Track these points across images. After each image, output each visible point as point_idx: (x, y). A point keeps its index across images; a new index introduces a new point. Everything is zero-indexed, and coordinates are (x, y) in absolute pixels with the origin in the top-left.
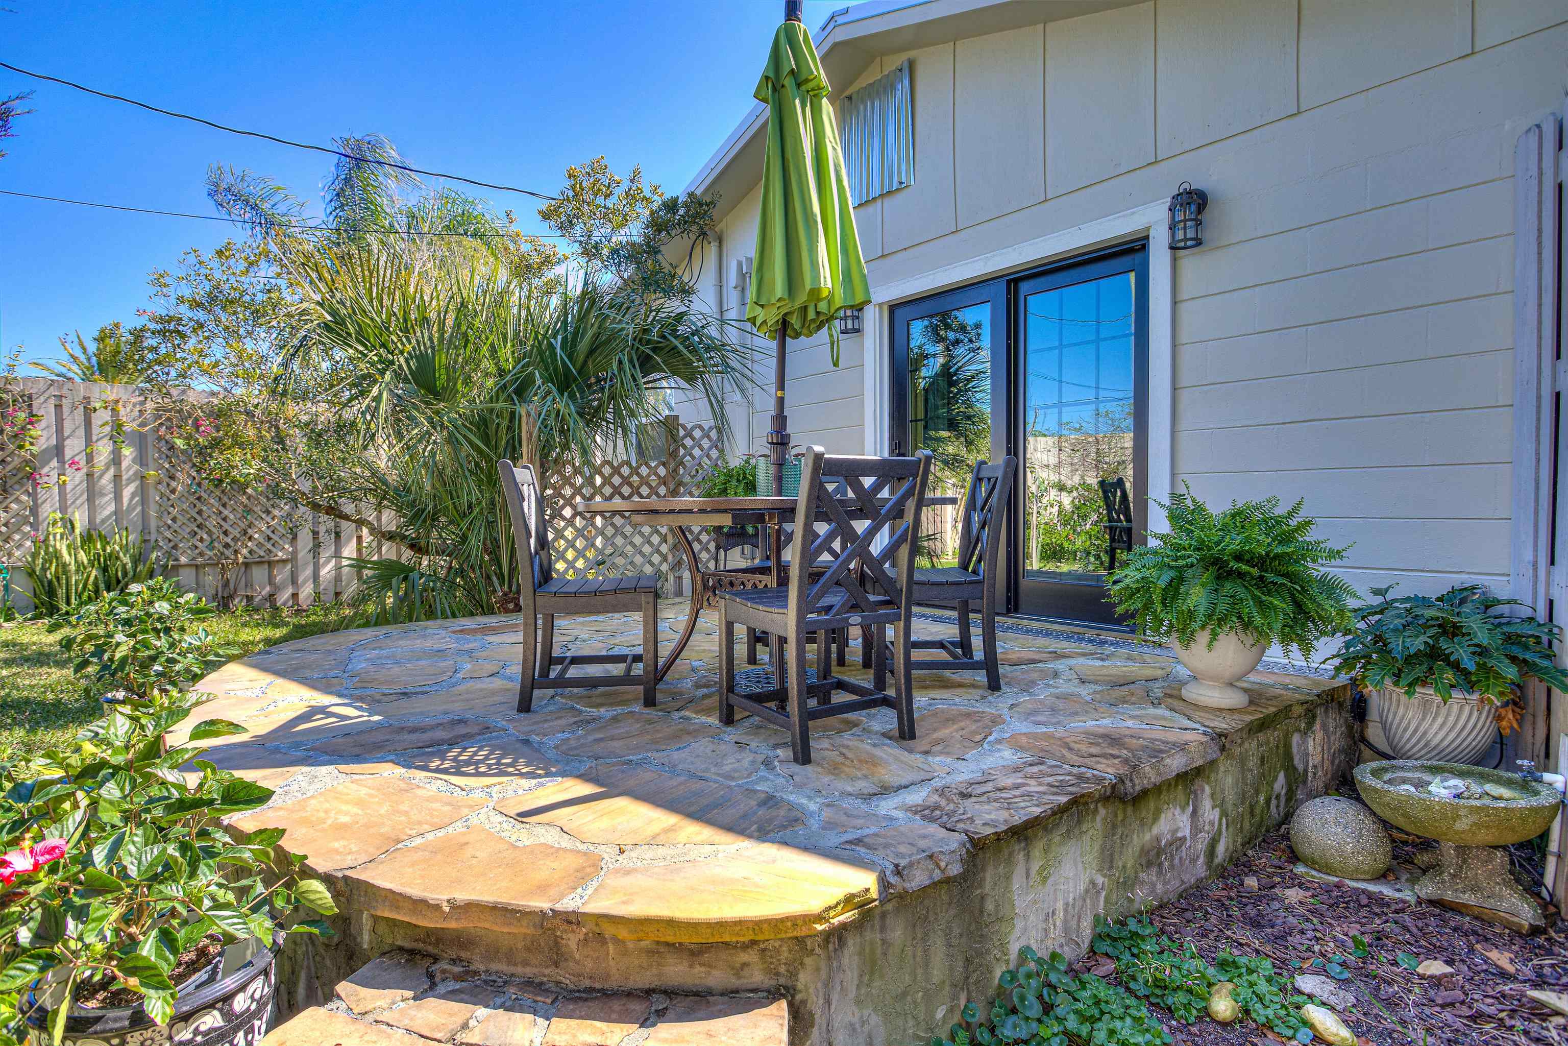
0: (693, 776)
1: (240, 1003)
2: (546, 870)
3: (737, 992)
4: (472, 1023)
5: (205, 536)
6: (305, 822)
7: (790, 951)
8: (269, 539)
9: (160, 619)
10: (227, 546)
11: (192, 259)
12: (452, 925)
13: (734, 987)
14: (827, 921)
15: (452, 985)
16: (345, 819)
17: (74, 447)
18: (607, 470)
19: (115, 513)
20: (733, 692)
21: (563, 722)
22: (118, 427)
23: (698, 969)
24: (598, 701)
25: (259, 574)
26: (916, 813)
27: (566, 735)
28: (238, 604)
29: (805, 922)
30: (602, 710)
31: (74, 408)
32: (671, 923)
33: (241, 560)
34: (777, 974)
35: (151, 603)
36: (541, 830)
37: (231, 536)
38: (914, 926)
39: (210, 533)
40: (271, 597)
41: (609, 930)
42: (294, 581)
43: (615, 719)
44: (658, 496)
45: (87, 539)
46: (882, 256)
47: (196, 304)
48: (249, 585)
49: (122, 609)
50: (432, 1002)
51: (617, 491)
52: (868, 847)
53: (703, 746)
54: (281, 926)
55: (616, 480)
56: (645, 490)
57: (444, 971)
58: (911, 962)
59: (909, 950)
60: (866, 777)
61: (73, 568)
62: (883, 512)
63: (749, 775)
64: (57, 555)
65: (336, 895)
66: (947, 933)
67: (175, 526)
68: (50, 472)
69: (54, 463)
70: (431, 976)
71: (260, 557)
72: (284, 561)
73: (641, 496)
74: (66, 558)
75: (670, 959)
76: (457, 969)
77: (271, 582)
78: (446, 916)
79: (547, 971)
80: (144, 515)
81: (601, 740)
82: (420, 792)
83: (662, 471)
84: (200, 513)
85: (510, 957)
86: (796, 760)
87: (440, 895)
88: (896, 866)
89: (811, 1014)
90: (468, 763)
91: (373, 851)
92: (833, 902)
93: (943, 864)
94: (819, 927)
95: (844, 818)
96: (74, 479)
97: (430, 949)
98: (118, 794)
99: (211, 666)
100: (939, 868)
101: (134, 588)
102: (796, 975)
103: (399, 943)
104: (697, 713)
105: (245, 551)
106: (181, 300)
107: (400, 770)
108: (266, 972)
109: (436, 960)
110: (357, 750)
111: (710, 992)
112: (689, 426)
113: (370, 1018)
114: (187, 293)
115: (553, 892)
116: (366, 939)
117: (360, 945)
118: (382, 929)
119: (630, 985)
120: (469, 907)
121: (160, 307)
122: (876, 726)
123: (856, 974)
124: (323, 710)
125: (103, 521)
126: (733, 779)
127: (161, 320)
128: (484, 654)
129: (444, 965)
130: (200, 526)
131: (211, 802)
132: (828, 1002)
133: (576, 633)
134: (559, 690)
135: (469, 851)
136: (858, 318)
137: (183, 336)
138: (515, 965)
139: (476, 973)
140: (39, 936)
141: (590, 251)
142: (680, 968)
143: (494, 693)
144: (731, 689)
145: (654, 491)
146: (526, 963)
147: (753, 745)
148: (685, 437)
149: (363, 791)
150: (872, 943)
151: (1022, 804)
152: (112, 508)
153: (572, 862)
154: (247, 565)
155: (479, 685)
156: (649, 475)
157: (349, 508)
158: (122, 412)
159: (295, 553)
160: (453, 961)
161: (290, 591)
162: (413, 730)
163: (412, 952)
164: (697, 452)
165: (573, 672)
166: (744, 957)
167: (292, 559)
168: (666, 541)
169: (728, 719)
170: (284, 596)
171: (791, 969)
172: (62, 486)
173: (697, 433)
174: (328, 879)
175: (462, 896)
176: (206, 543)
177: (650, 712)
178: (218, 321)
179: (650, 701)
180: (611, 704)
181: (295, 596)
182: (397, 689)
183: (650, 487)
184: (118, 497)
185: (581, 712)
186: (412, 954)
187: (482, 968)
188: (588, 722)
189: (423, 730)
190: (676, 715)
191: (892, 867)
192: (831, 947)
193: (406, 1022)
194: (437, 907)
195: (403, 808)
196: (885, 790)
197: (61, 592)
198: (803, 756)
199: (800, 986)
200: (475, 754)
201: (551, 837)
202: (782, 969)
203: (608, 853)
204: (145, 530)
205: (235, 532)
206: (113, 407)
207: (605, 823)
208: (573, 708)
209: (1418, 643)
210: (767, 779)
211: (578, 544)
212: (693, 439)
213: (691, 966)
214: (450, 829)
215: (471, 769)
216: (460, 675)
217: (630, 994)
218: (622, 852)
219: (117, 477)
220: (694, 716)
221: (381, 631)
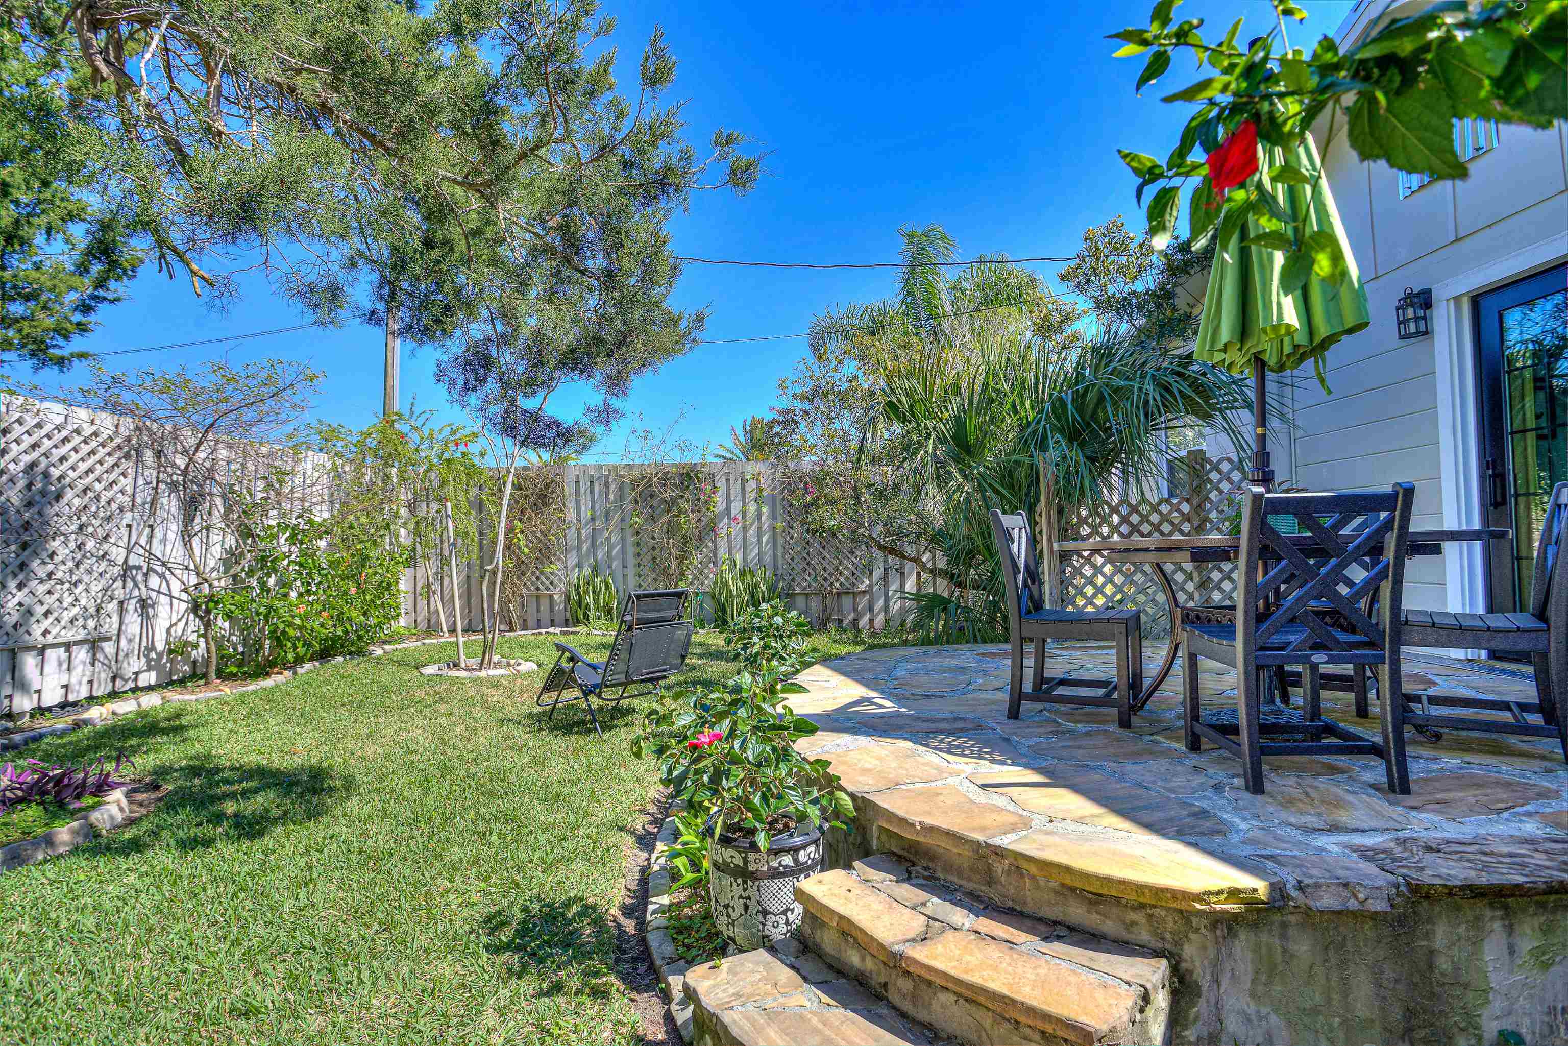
0: (1140, 785)
1: (802, 856)
2: (989, 819)
3: (1127, 943)
4: (928, 904)
5: (812, 572)
6: (845, 763)
7: (1176, 922)
8: (854, 574)
9: (777, 629)
10: (825, 579)
11: (802, 366)
12: (921, 839)
13: (1125, 939)
14: (1208, 904)
15: (921, 881)
16: (867, 766)
17: (736, 508)
18: (1124, 511)
19: (758, 554)
20: (1198, 721)
21: (1042, 730)
22: (760, 491)
23: (1095, 916)
24: (1078, 718)
25: (847, 601)
26: (1356, 851)
27: (1042, 739)
28: (832, 626)
29: (1184, 898)
30: (1079, 726)
31: (736, 480)
32: (1068, 869)
33: (834, 590)
34: (1163, 939)
35: (772, 617)
36: (995, 796)
37: (828, 572)
38: (1326, 948)
39: (814, 569)
40: (855, 622)
41: (1024, 865)
42: (871, 609)
43: (1088, 734)
44: (1182, 533)
45: (743, 573)
46: (1457, 240)
47: (804, 398)
48: (840, 611)
49: (757, 620)
50: (906, 886)
51: (1135, 529)
52: (1278, 863)
53: (1160, 765)
54: (826, 819)
55: (1135, 518)
56: (1166, 528)
57: (917, 872)
58: (1323, 982)
59: (1319, 970)
60: (1319, 814)
61: (735, 593)
62: (1350, 547)
63: (1193, 793)
64: (726, 584)
65: (857, 808)
66: (1377, 973)
67: (793, 565)
68: (722, 525)
69: (725, 520)
70: (909, 873)
71: (848, 588)
72: (864, 592)
73: (1162, 534)
74: (733, 588)
75: (1072, 902)
76: (926, 874)
77: (855, 609)
78: (918, 833)
79: (983, 888)
80: (775, 556)
81: (1070, 747)
82: (919, 759)
83: (1185, 508)
84: (808, 553)
85: (960, 874)
86: (1247, 788)
87: (915, 818)
88: (1299, 882)
89: (1199, 987)
90: (957, 747)
91: (881, 786)
92: (1214, 888)
93: (1361, 896)
94: (1198, 906)
95: (1271, 840)
96: (736, 529)
97: (911, 857)
98: (745, 715)
99: (807, 665)
100: (1356, 897)
101: (764, 606)
102: (1182, 945)
103: (894, 849)
104: (1167, 738)
105: (837, 585)
106: (795, 396)
107: (909, 744)
108: (815, 842)
109: (914, 865)
110: (886, 728)
111: (1104, 937)
112: (1215, 460)
113: (870, 884)
114: (798, 392)
115: (988, 832)
116: (875, 844)
117: (871, 846)
118: (884, 838)
119: (1041, 914)
120: (932, 829)
121: (784, 403)
122: (1368, 777)
123: (1250, 968)
124: (869, 701)
125: (752, 560)
126: (1175, 792)
127: (785, 412)
128: (996, 673)
129: (918, 869)
130: (808, 564)
131: (787, 728)
132: (1217, 981)
133: (1081, 662)
134: (1048, 705)
135: (941, 798)
136: (1425, 318)
137: (796, 423)
138: (963, 879)
139: (938, 879)
140: (711, 780)
141: (1102, 304)
142: (1079, 911)
143: (993, 702)
144: (1195, 717)
145: (1176, 528)
146: (969, 880)
147: (1211, 771)
148: (1211, 471)
149: (884, 753)
150: (1270, 948)
151: (1504, 871)
152: (756, 551)
153: (1012, 819)
154: (838, 594)
155: (983, 696)
156: (1170, 512)
157: (910, 550)
158: (762, 481)
159: (871, 586)
160: (925, 868)
161: (867, 617)
162: (927, 720)
163: (900, 857)
164: (1225, 486)
165: (1060, 691)
166: (1133, 916)
167: (869, 591)
168: (1191, 580)
169: (1194, 746)
170: (864, 621)
171: (1176, 938)
172: (729, 536)
173: (1225, 466)
174: (852, 796)
175: (929, 821)
176: (812, 577)
177: (1125, 733)
178: (817, 409)
179: (1125, 723)
180: (1088, 722)
181: (872, 621)
182: (922, 691)
183: (1172, 524)
184: (760, 543)
185: (1060, 724)
186: (900, 858)
187: (942, 876)
188: (1063, 732)
189: (933, 721)
190: (1148, 738)
191: (1294, 882)
192: (1218, 932)
193: (889, 891)
194: (913, 825)
195: (907, 766)
196: (1334, 828)
197: (729, 610)
198: (1256, 786)
199: (1184, 956)
200: (965, 742)
201: (1001, 802)
202: (1168, 936)
203: (1038, 821)
204: (775, 566)
205: (831, 569)
206: (756, 477)
207: (1045, 802)
208: (1055, 721)
210: (1210, 799)
211: (1116, 579)
212: (1220, 472)
213: (1089, 912)
214: (933, 784)
215: (958, 751)
216: (971, 687)
217: (1040, 920)
218: (1051, 821)
219: (760, 528)
220: (1163, 740)
221: (920, 650)
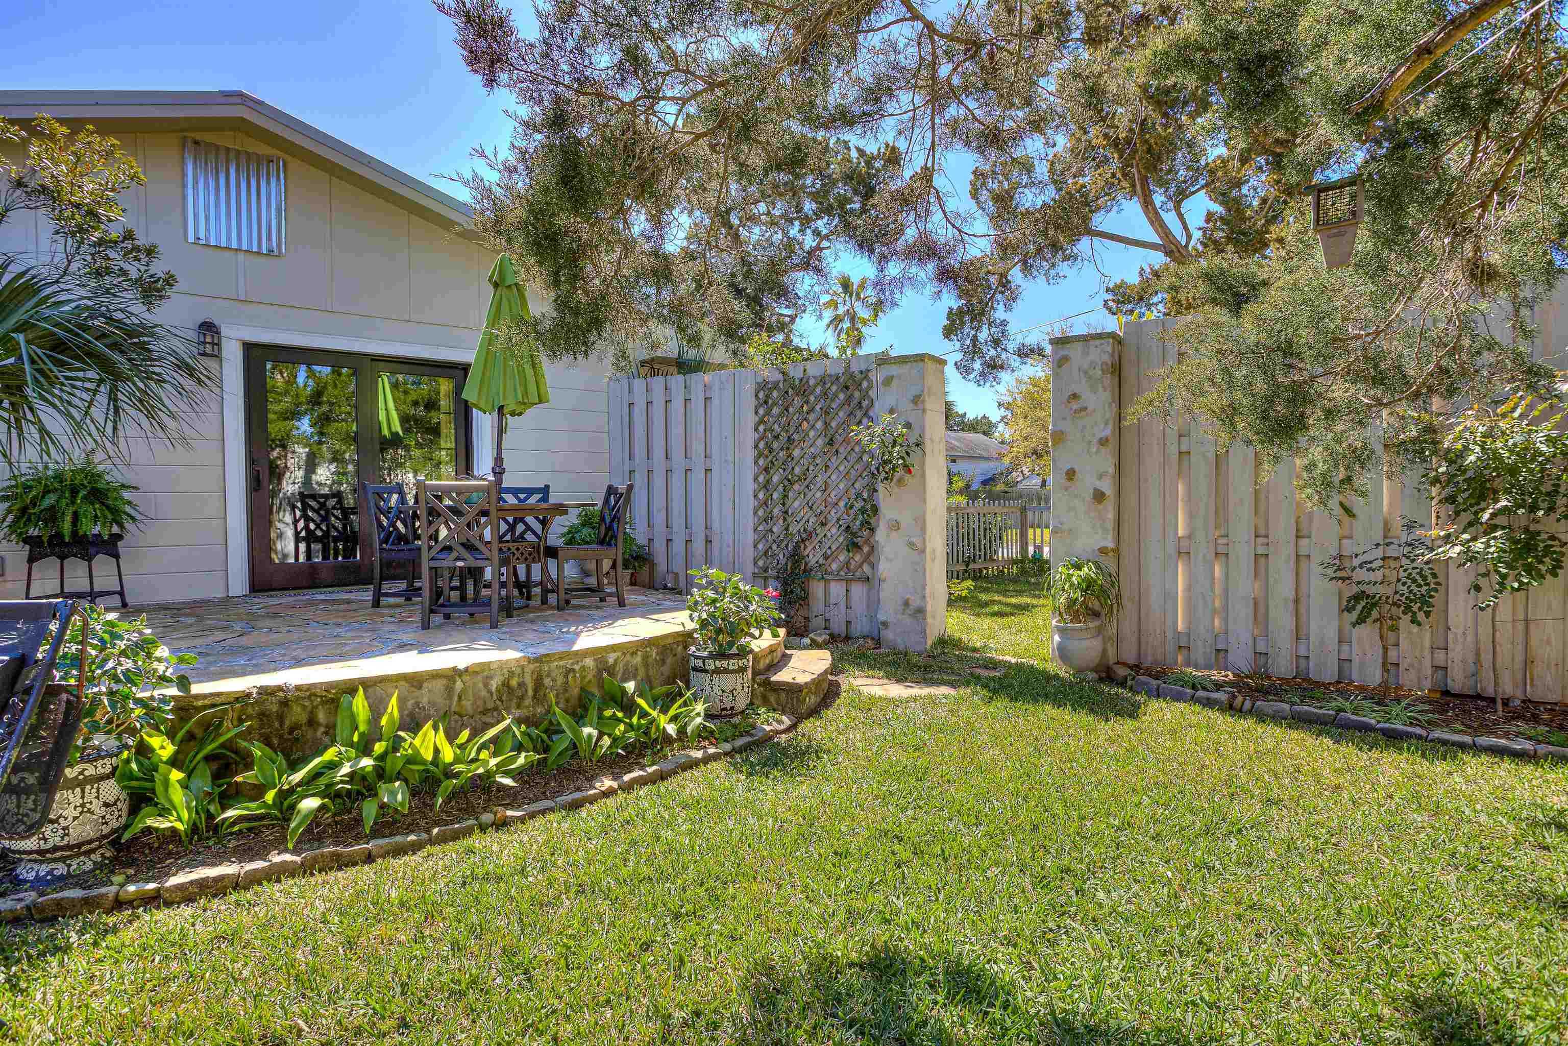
46: (245, 301)
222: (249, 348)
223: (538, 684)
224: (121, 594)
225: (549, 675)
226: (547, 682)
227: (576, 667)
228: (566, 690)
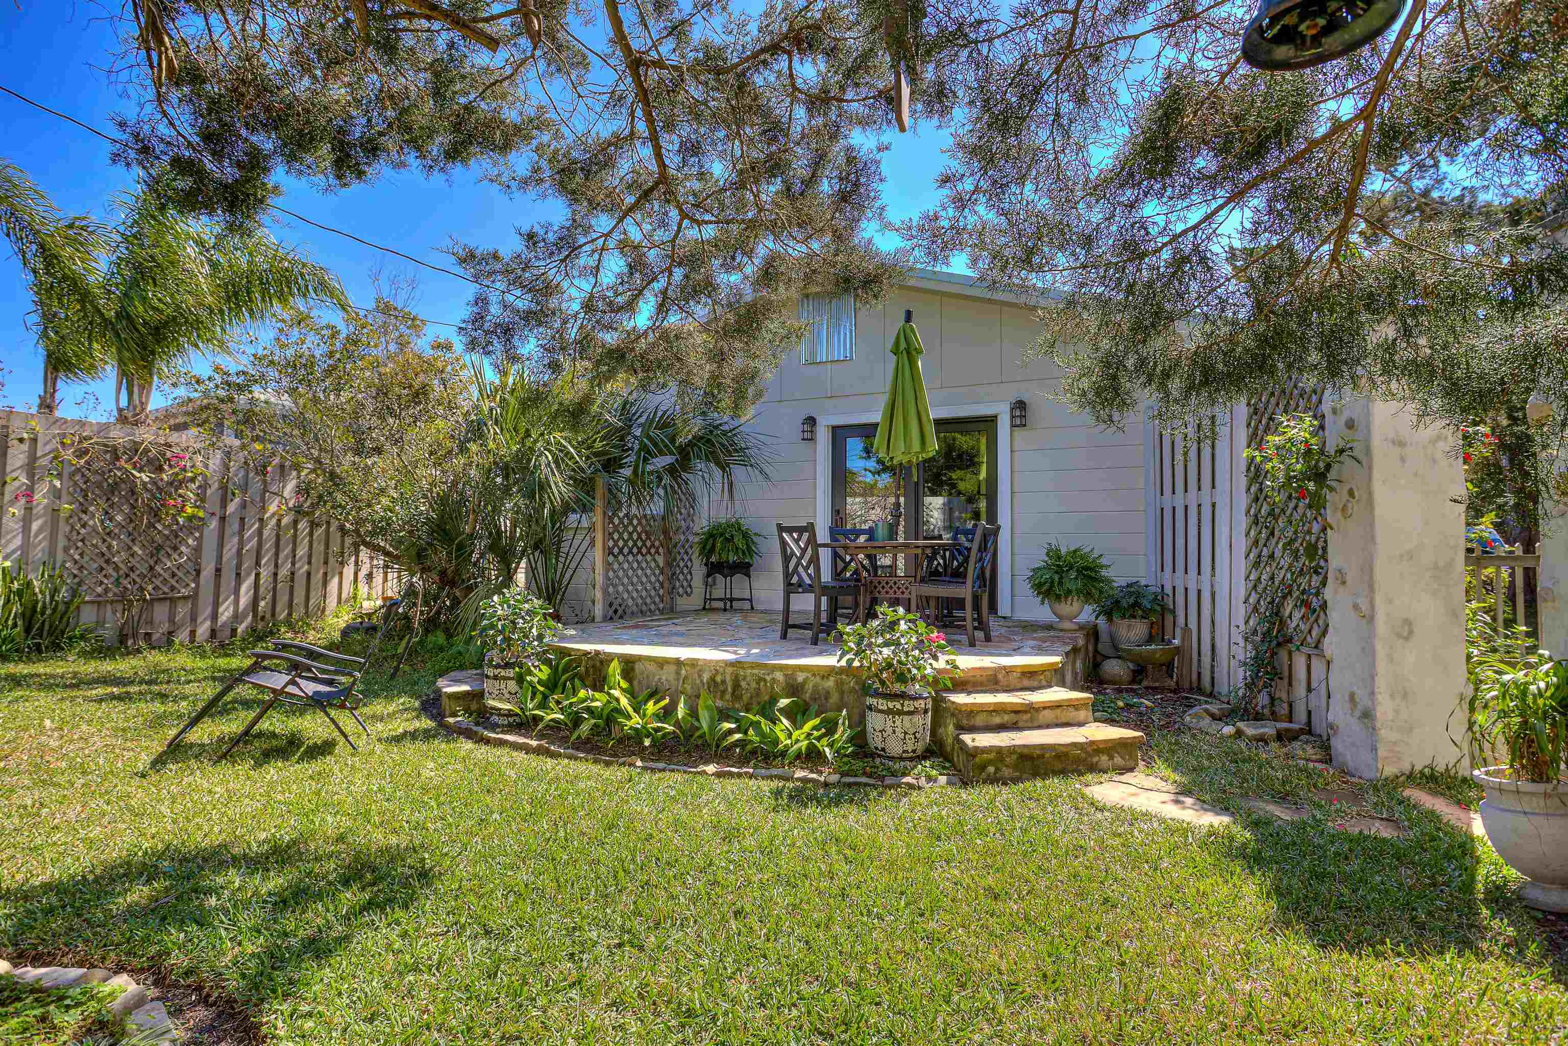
5: (111, 571)
8: (174, 575)
10: (133, 582)
19: (21, 547)
25: (161, 611)
33: (146, 596)
37: (138, 572)
39: (117, 568)
40: (170, 634)
42: (193, 619)
46: (829, 397)
48: (149, 622)
67: (83, 562)
71: (164, 593)
72: (186, 599)
77: (171, 620)
80: (51, 548)
84: (109, 548)
105: (150, 589)
136: (812, 432)
154: (150, 601)
159: (196, 590)
161: (188, 628)
167: (194, 597)
170: (182, 633)
176: (112, 580)
181: (193, 633)
184: (26, 529)
205: (141, 568)
209: (1131, 601)
219: (27, 509)
222: (835, 428)
223: (736, 685)
224: (751, 600)
225: (744, 679)
226: (743, 684)
227: (768, 678)
228: (758, 695)
